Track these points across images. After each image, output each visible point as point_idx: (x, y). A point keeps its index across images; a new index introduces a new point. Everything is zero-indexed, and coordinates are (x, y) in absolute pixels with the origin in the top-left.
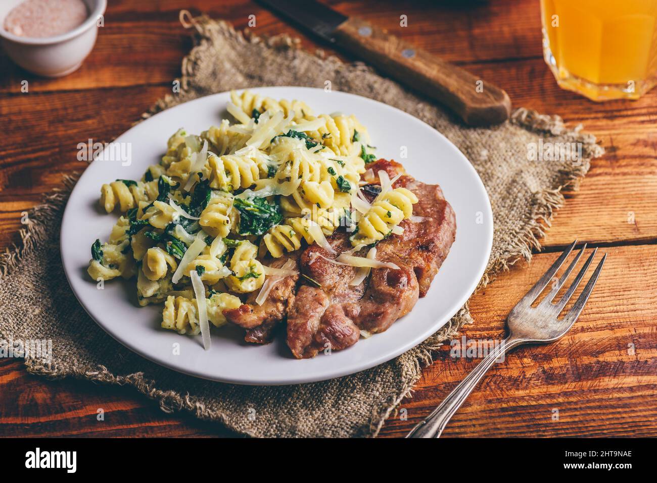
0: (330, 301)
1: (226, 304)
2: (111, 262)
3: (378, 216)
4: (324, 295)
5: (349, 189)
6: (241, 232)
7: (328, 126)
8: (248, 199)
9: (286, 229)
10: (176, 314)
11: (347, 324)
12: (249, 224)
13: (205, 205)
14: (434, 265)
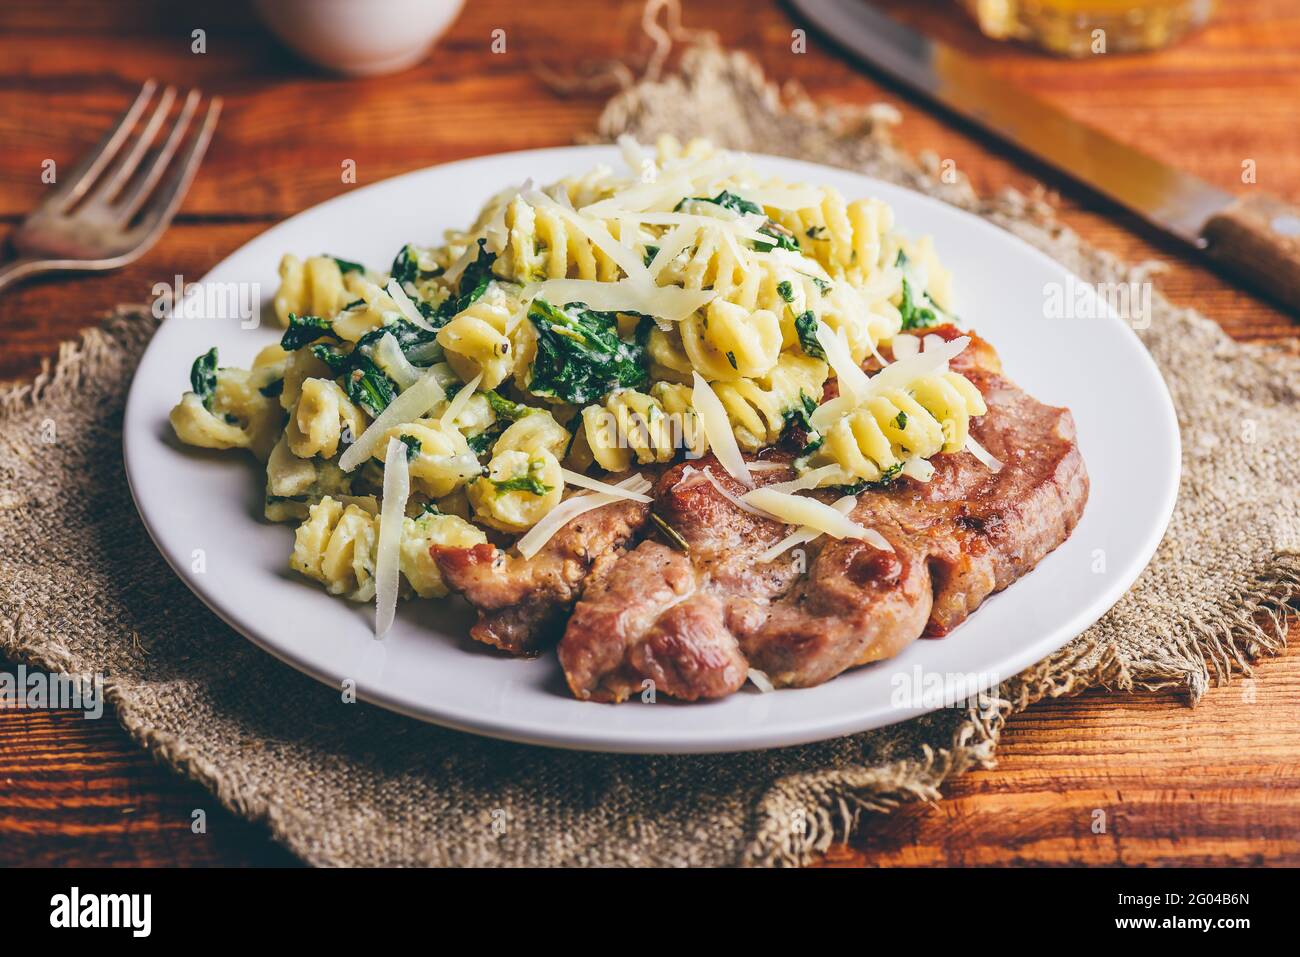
0: (700, 586)
1: (447, 538)
2: (230, 407)
3: (873, 420)
4: (686, 568)
6: (535, 386)
7: (824, 206)
8: (567, 307)
9: (641, 401)
10: (328, 539)
11: (717, 642)
12: (555, 368)
13: (465, 304)
14: (988, 568)
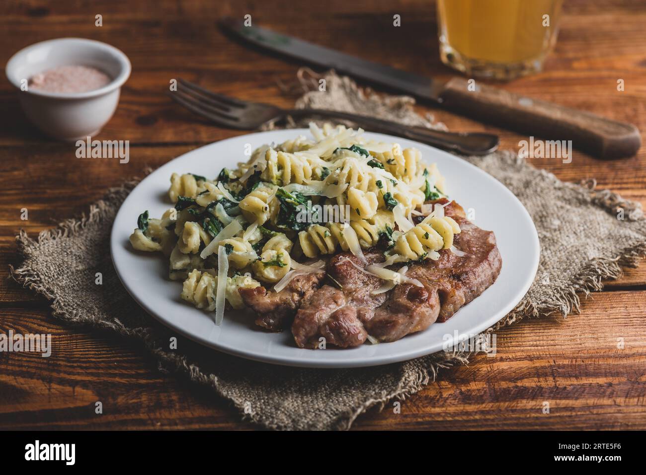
0: (347, 302)
1: (245, 285)
2: (154, 234)
3: (415, 235)
4: (342, 296)
5: (395, 207)
6: (279, 224)
8: (292, 192)
9: (322, 229)
10: (197, 286)
11: (355, 324)
12: (287, 216)
13: (250, 191)
14: (462, 294)
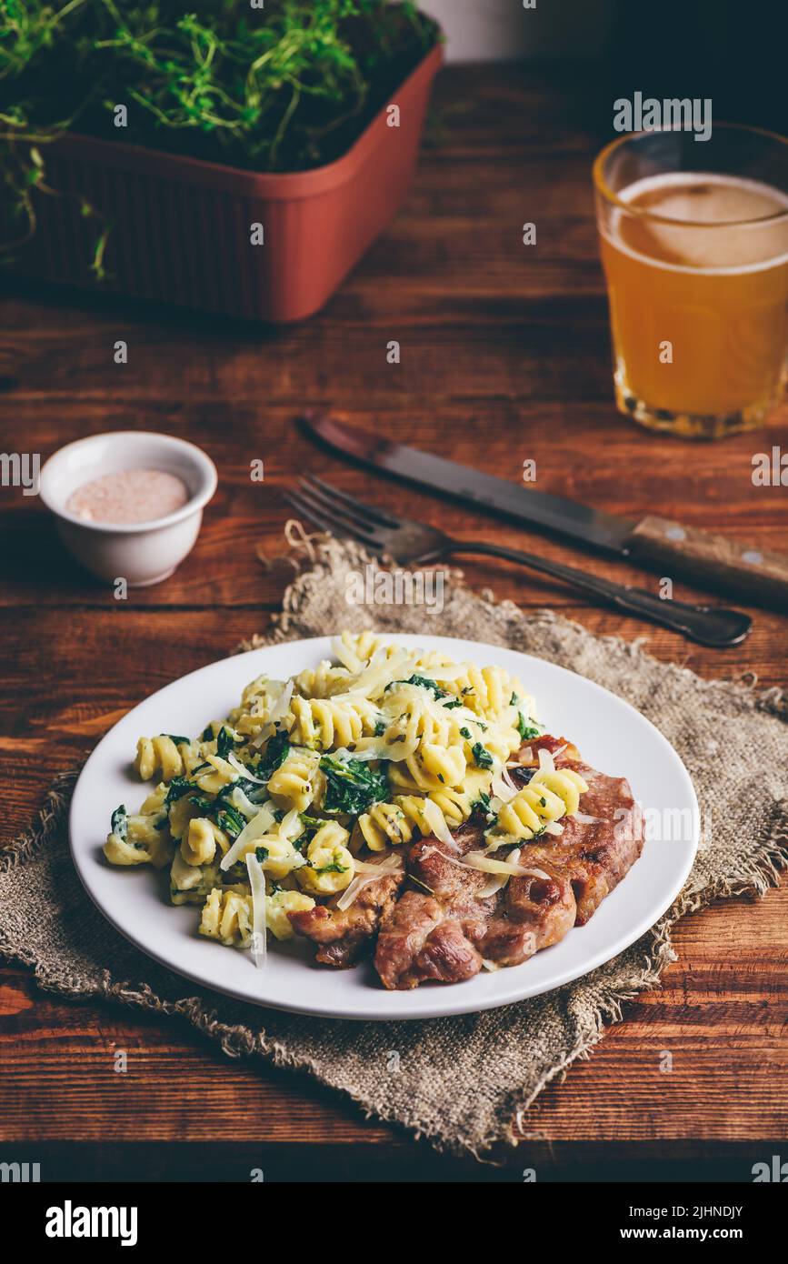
0: (445, 915)
1: (294, 905)
2: (138, 839)
3: (526, 804)
4: (436, 905)
5: (491, 763)
6: (327, 807)
7: (470, 676)
8: (341, 760)
9: (391, 810)
10: (222, 914)
11: (464, 947)
12: (338, 795)
13: (278, 764)
14: (604, 882)
